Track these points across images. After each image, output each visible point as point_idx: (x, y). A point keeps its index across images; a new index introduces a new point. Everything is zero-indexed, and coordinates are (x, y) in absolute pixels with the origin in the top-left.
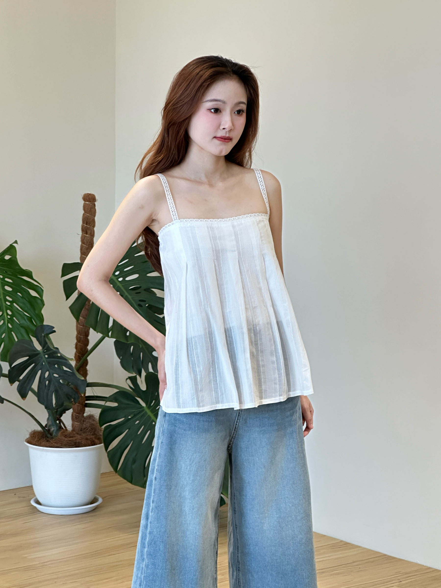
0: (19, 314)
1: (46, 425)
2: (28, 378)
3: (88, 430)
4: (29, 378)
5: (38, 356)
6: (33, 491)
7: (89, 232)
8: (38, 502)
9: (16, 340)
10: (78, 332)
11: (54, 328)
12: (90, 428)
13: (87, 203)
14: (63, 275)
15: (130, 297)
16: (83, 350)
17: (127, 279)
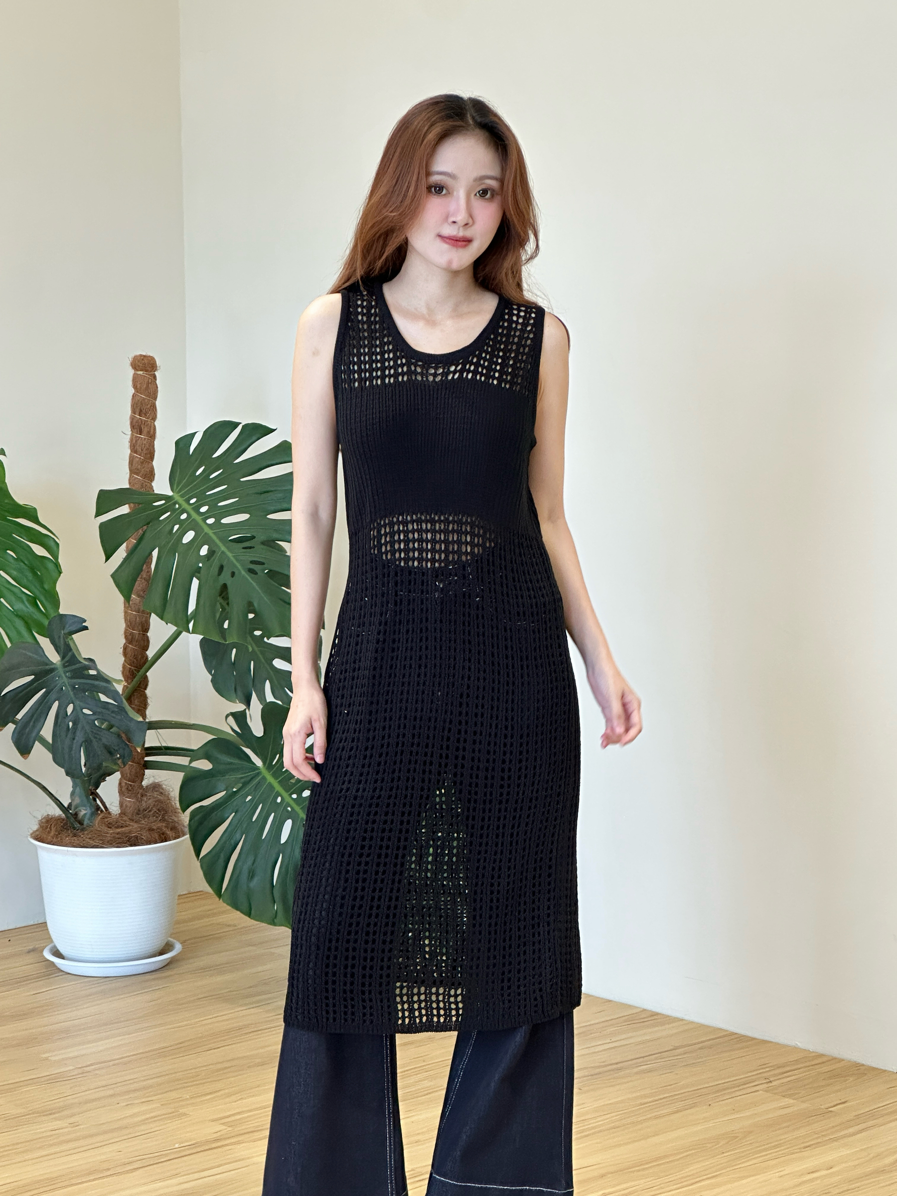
0: (11, 591)
1: (70, 805)
2: (33, 716)
3: (151, 813)
4: (36, 716)
5: (53, 674)
6: (49, 934)
7: (145, 430)
8: (58, 954)
9: (9, 645)
10: (129, 624)
11: (84, 621)
12: (155, 809)
13: (140, 373)
14: (98, 514)
15: (230, 555)
16: (139, 659)
17: (224, 521)
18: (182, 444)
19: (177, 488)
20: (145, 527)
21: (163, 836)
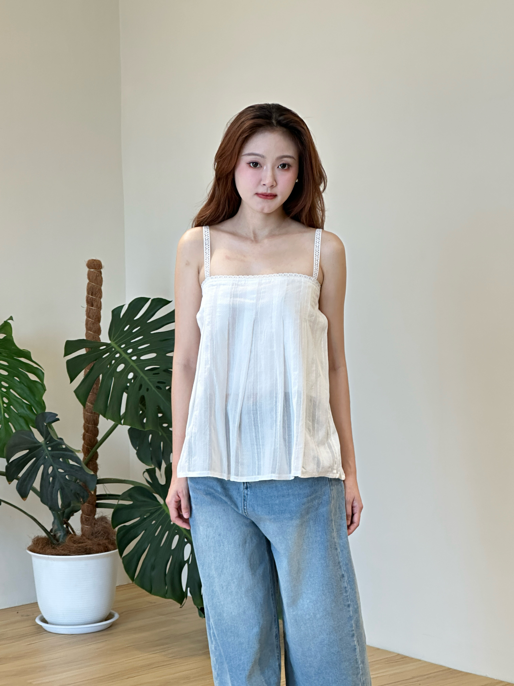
0: (17, 401)
1: (51, 530)
2: (28, 474)
3: (100, 535)
4: (30, 474)
5: (40, 449)
6: (39, 609)
7: (95, 304)
8: (44, 621)
9: (14, 431)
10: (86, 421)
11: (57, 415)
12: (102, 532)
13: (92, 270)
14: (66, 354)
15: (146, 378)
16: (92, 441)
17: (142, 358)
18: (116, 312)
19: (114, 337)
20: (95, 362)
21: (106, 549)
